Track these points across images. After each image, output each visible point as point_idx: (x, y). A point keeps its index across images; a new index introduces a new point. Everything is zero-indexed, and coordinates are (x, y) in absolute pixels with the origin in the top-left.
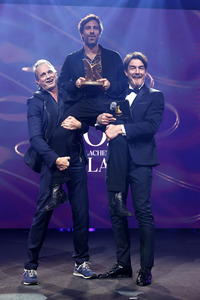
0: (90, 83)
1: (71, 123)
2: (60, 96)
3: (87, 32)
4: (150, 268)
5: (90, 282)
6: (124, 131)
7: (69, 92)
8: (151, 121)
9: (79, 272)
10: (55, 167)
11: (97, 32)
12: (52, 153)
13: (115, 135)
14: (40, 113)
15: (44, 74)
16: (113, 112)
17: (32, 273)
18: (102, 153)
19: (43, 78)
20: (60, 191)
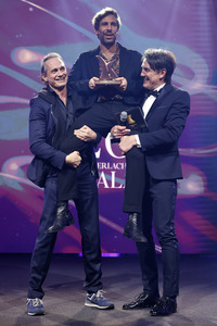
0: (105, 82)
1: (84, 132)
2: (69, 98)
3: (104, 28)
4: (175, 297)
6: (139, 143)
7: (80, 93)
9: (92, 302)
11: (114, 28)
14: (44, 117)
15: (56, 70)
19: (53, 75)
20: (67, 211)
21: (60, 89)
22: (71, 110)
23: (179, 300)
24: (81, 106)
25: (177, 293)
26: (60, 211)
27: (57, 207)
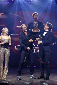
1: (30, 40)
2: (27, 33)
4: (49, 76)
5: (34, 79)
6: (42, 42)
7: (30, 32)
9: (31, 77)
11: (37, 17)
13: (40, 43)
14: (22, 38)
16: (40, 38)
17: (19, 77)
18: (38, 48)
19: (24, 29)
21: (26, 32)
22: (28, 36)
23: (50, 77)
24: (30, 35)
25: (49, 75)
26: (26, 57)
27: (25, 57)
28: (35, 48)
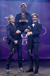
0: (23, 21)
1: (18, 32)
2: (15, 24)
4: (38, 69)
5: (23, 73)
6: (32, 34)
7: (17, 23)
8: (39, 31)
10: (14, 43)
12: (13, 40)
13: (30, 34)
14: (10, 29)
16: (29, 29)
18: (26, 40)
20: (15, 49)
28: (23, 40)
